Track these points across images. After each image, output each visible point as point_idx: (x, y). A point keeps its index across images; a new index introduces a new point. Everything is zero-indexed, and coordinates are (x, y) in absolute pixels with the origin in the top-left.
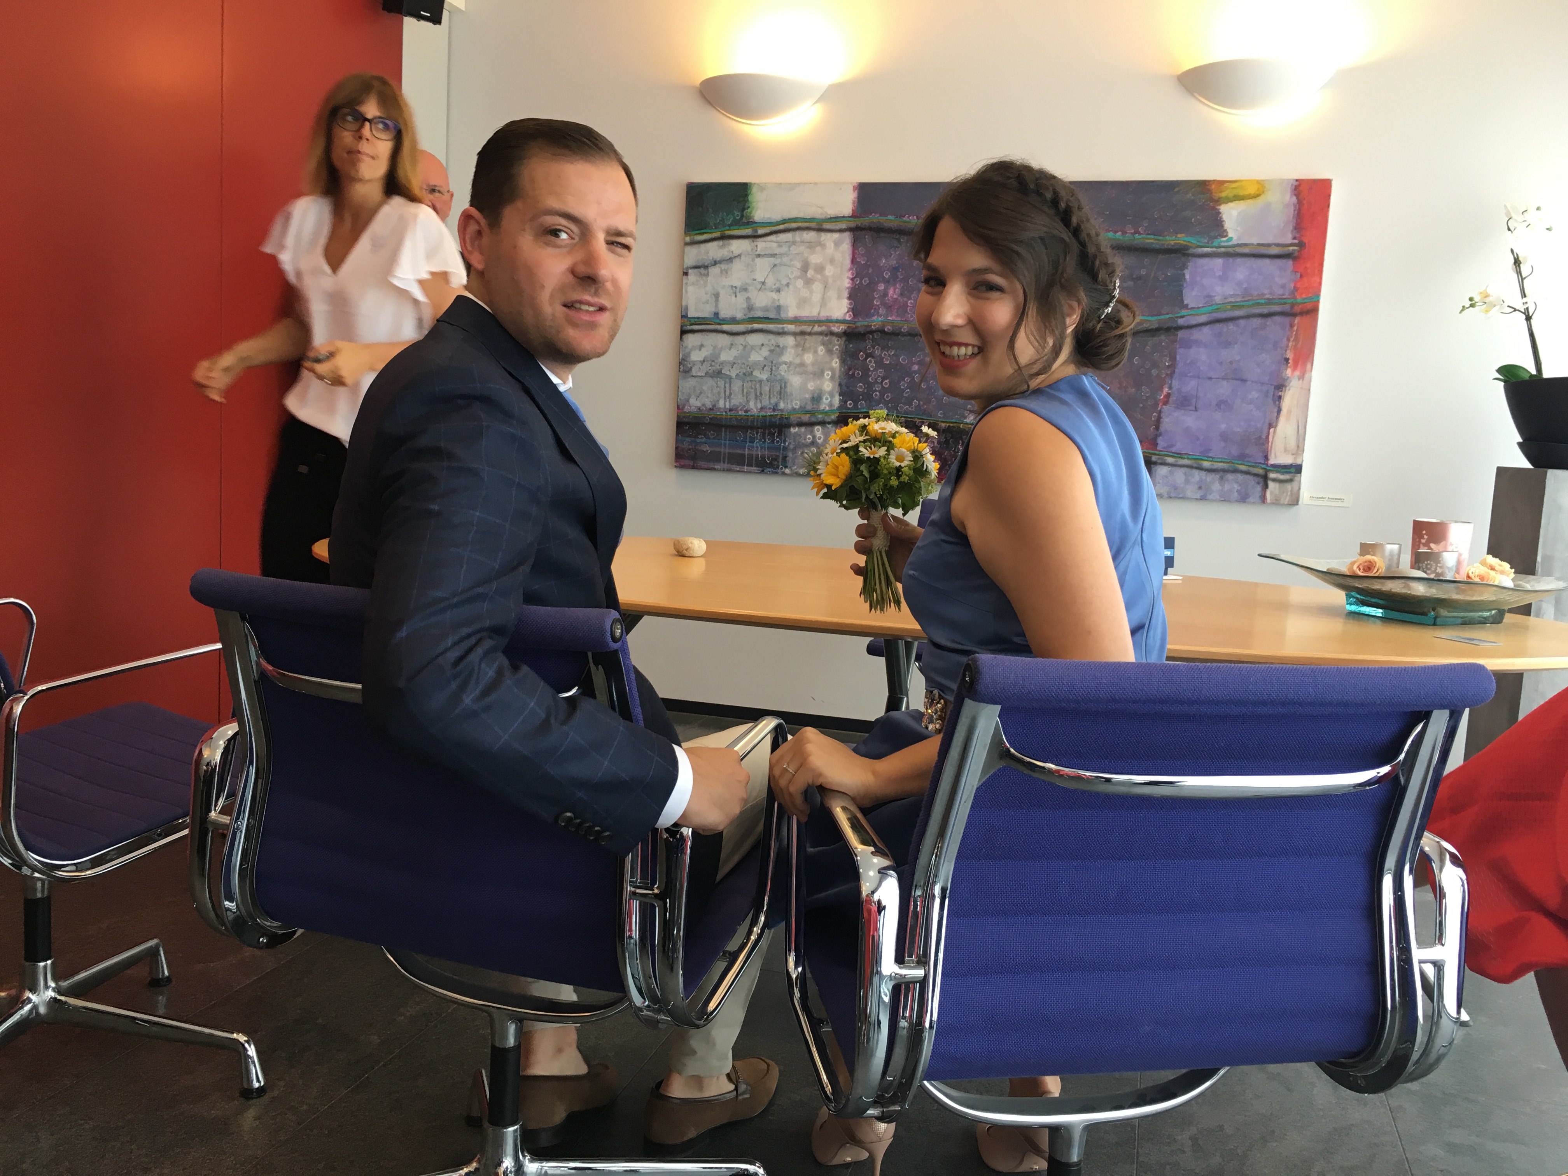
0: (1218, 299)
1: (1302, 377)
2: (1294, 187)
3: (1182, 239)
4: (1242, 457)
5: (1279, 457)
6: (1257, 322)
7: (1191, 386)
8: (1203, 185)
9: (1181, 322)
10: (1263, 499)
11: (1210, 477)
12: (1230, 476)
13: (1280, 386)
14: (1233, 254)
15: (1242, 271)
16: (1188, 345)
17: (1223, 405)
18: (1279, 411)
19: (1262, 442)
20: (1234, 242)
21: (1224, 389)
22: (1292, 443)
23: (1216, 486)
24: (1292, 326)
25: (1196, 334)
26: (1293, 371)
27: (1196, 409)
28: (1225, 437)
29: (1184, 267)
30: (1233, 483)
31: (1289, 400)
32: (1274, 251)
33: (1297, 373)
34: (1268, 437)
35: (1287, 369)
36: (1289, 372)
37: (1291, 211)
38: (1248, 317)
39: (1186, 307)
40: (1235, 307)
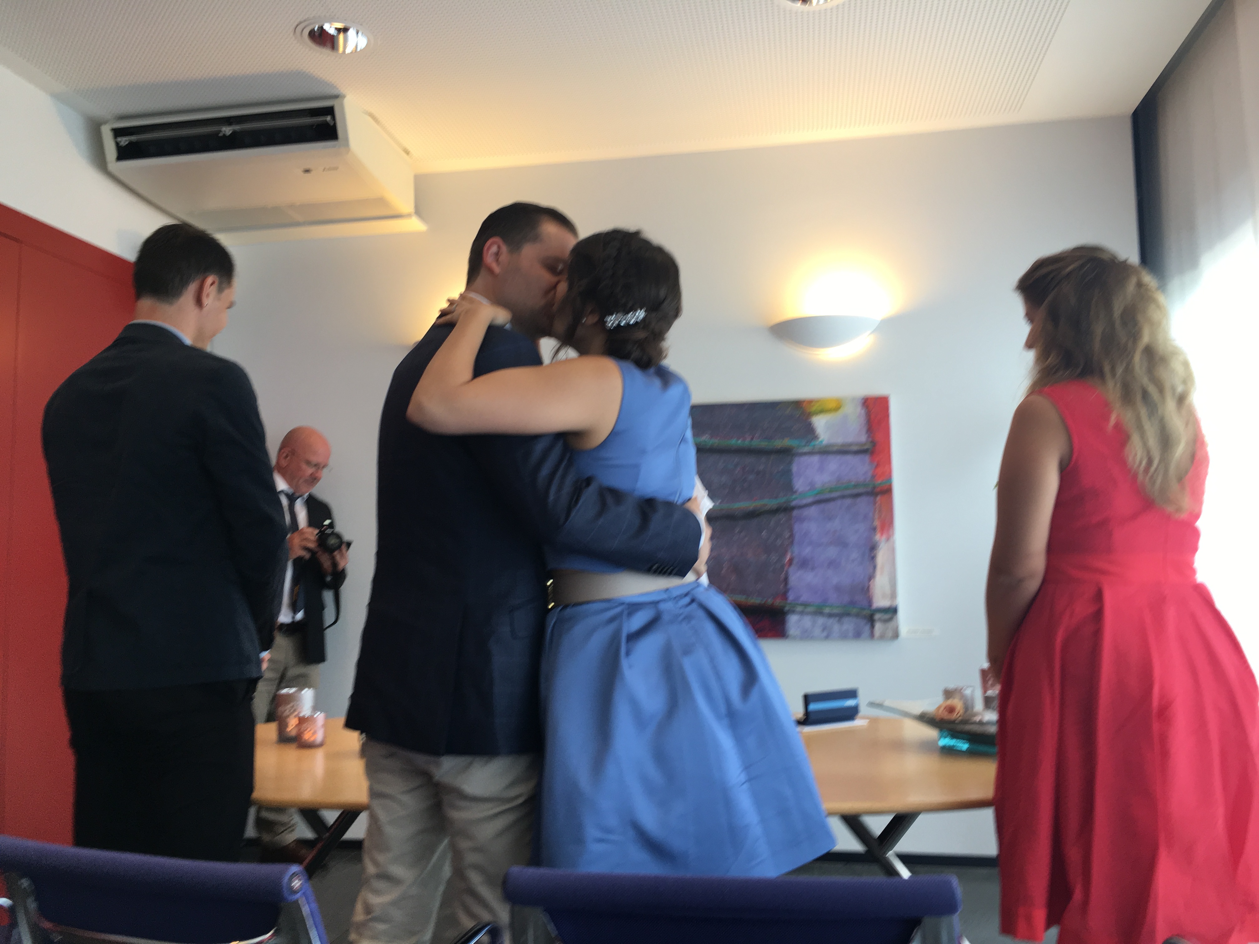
0: (818, 485)
1: (888, 539)
2: (863, 401)
3: (787, 442)
4: (852, 603)
5: (880, 601)
6: (848, 501)
7: (807, 551)
8: (797, 405)
9: (793, 503)
10: (872, 635)
11: (831, 621)
12: (846, 620)
13: (873, 548)
14: (826, 451)
15: (833, 464)
16: (801, 520)
17: (833, 564)
18: (875, 567)
19: (865, 590)
20: (825, 443)
21: (832, 552)
22: (888, 590)
23: (836, 628)
24: (875, 503)
25: (807, 512)
26: (882, 534)
27: (813, 569)
28: (838, 589)
29: (790, 463)
30: (849, 624)
31: (881, 557)
32: (855, 448)
33: (884, 538)
34: (868, 587)
35: (875, 535)
36: (878, 537)
37: (862, 420)
38: (843, 497)
39: (796, 492)
40: (831, 490)
